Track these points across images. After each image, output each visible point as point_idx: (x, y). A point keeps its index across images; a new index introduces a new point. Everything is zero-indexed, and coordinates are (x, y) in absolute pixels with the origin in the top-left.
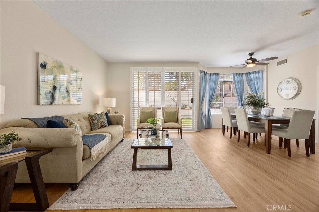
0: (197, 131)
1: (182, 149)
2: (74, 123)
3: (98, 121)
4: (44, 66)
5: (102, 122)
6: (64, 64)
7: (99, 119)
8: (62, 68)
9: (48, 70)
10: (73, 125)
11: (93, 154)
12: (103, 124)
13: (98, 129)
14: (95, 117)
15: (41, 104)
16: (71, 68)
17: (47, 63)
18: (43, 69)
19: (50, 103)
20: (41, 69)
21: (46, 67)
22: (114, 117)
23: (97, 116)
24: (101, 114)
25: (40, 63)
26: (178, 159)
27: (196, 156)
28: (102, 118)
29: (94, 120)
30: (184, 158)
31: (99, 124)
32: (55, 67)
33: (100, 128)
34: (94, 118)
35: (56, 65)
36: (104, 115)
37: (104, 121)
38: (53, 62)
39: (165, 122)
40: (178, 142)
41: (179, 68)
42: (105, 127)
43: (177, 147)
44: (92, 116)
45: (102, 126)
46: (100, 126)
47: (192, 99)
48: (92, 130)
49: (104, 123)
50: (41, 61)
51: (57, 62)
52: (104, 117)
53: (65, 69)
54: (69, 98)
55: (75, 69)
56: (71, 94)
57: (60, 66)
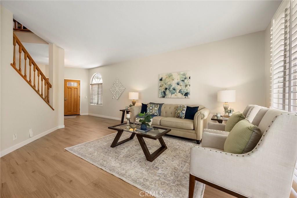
4: (161, 80)
9: (163, 81)
15: (159, 97)
19: (163, 97)
28: (180, 110)
35: (167, 77)
36: (182, 107)
38: (166, 75)
50: (161, 77)
51: (168, 74)
53: (173, 76)
54: (176, 93)
55: (182, 73)
56: (178, 91)
57: (170, 76)
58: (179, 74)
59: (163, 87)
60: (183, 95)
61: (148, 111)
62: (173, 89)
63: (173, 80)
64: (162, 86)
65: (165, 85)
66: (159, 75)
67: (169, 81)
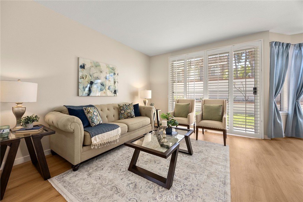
0: (264, 139)
1: (213, 163)
2: (91, 112)
3: (125, 112)
4: (83, 67)
5: (128, 113)
6: (100, 63)
7: (126, 109)
8: (98, 67)
9: (86, 69)
10: (90, 113)
11: (94, 142)
12: (129, 115)
13: (125, 118)
14: (123, 107)
15: (79, 95)
16: (108, 66)
17: (86, 64)
18: (82, 69)
19: (87, 95)
20: (80, 69)
21: (85, 67)
22: (144, 109)
23: (125, 107)
24: (129, 105)
25: (80, 65)
26: (193, 175)
27: (228, 181)
28: (129, 109)
29: (122, 110)
30: (205, 177)
31: (126, 114)
32: (92, 67)
33: (127, 118)
34: (122, 109)
35: (93, 65)
36: (131, 106)
37: (130, 112)
38: (91, 63)
39: (202, 119)
40: (215, 149)
41: (230, 46)
42: (132, 117)
43: (206, 157)
44: (121, 107)
45: (128, 117)
46: (126, 116)
47: (255, 89)
48: (119, 119)
49: (131, 113)
50: (81, 63)
51: (94, 62)
52: (131, 108)
53: (101, 68)
54: (104, 90)
55: (111, 66)
56: (107, 87)
57: (97, 66)
58: (107, 67)
59: (87, 80)
60: (113, 92)
61: (95, 120)
62: (101, 84)
63: (101, 72)
64: (84, 78)
65: (90, 77)
66: (78, 58)
67: (96, 72)
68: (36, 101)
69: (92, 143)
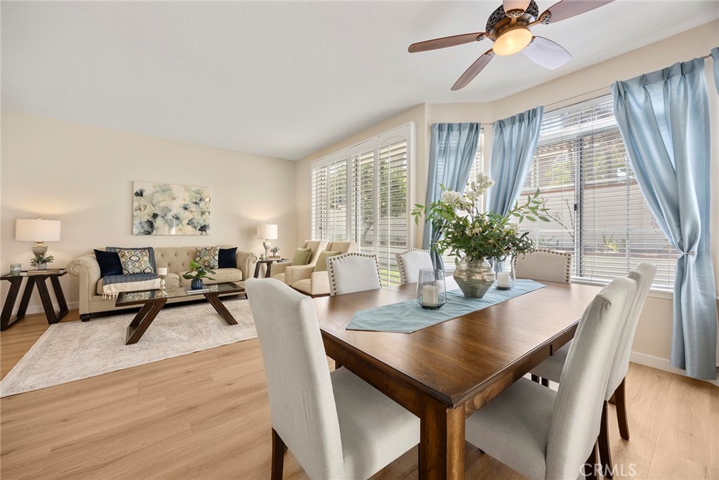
4: (140, 194)
6: (172, 186)
8: (168, 192)
9: (145, 197)
11: (106, 291)
15: (134, 234)
16: (187, 188)
17: (145, 189)
18: (138, 197)
20: (135, 198)
21: (143, 194)
24: (211, 248)
25: (135, 192)
32: (157, 192)
35: (158, 190)
37: (209, 259)
38: (153, 187)
50: (137, 189)
51: (160, 186)
53: (174, 192)
54: (180, 226)
55: (194, 189)
56: (185, 222)
57: (165, 190)
58: (186, 190)
59: (146, 212)
60: (197, 229)
61: (130, 267)
62: (174, 217)
63: (174, 199)
64: (142, 210)
65: (153, 208)
66: (133, 182)
67: (163, 199)
68: (58, 240)
69: (103, 291)
